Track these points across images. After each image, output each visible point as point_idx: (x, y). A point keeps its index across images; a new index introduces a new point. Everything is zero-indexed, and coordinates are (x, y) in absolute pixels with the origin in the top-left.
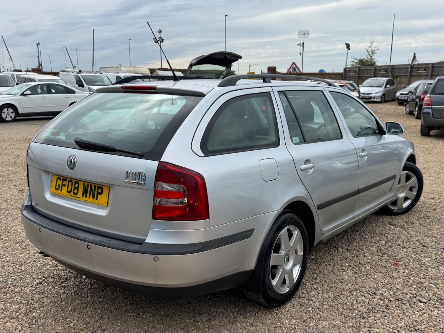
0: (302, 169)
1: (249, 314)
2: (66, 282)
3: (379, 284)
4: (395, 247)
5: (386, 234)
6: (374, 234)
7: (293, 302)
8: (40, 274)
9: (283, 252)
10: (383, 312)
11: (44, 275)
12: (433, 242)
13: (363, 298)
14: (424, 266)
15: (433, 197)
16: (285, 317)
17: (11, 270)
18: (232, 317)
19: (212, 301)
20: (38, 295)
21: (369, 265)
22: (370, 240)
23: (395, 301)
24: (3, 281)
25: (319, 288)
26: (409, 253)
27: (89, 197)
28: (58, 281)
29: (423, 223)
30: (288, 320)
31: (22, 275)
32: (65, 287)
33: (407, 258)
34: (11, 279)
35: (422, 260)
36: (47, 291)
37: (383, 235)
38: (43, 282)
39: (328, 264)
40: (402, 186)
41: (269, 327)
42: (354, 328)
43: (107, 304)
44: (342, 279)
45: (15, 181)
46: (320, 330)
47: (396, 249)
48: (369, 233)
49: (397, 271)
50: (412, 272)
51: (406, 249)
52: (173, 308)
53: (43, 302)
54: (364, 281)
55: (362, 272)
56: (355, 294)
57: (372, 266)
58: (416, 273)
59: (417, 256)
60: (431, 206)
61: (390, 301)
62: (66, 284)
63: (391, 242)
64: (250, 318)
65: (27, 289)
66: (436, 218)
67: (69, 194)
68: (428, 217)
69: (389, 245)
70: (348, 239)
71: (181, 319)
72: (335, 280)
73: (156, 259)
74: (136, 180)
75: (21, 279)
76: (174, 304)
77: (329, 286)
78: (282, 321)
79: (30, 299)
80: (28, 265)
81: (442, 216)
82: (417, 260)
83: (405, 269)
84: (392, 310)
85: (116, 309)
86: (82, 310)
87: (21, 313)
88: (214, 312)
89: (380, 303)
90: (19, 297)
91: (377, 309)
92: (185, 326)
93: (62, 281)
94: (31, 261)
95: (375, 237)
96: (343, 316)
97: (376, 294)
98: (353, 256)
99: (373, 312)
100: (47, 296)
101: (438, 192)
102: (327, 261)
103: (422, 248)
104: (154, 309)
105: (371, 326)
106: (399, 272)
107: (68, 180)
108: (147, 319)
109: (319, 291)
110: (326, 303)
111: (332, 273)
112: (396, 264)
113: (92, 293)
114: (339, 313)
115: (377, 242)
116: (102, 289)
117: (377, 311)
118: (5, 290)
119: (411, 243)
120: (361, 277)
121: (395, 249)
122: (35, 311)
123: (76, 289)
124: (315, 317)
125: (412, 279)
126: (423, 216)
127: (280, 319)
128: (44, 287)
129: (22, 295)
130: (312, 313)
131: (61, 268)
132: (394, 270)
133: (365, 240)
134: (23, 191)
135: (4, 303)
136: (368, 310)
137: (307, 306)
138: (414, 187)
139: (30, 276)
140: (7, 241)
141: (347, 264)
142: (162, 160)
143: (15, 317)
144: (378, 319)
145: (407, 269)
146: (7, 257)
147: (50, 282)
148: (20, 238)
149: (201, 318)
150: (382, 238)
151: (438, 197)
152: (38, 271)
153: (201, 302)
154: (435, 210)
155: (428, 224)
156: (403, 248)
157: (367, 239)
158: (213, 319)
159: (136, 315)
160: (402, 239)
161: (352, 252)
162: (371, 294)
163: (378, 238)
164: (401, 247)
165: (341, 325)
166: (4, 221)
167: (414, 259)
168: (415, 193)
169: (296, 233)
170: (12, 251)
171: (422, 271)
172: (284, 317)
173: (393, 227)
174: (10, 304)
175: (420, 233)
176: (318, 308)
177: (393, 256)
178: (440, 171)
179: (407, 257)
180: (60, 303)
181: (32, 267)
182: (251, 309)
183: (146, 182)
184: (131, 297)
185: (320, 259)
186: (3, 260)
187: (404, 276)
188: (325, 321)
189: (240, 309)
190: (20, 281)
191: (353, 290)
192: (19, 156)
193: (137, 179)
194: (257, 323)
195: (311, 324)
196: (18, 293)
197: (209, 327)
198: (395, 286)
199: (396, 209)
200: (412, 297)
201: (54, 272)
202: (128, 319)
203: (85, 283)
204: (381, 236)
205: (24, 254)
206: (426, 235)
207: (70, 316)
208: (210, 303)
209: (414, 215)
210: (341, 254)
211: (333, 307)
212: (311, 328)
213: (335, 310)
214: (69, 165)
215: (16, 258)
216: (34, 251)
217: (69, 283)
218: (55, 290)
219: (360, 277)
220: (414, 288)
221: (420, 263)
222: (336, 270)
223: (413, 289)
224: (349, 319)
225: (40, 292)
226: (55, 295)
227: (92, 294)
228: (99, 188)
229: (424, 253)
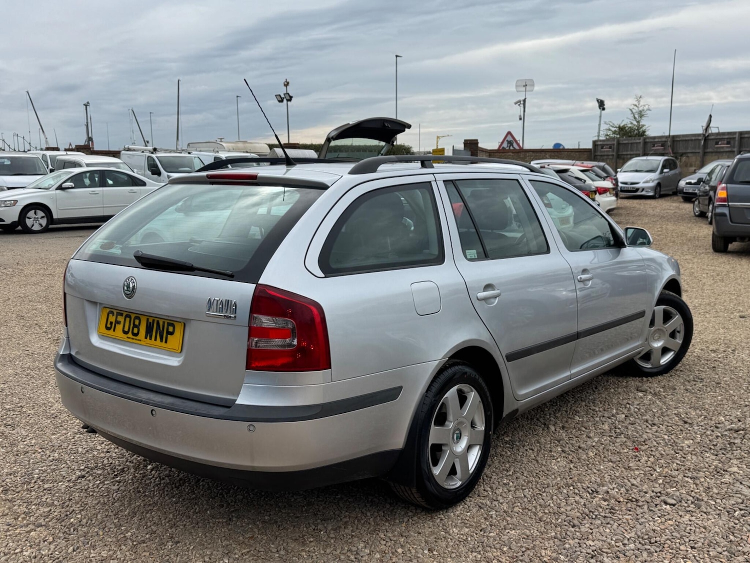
0: (479, 298)
1: (399, 520)
2: (122, 474)
3: (605, 477)
4: (639, 424)
5: (629, 404)
6: (609, 405)
7: (467, 503)
8: (82, 463)
9: (450, 425)
10: (605, 517)
11: (88, 465)
12: (701, 416)
13: (577, 498)
14: (681, 453)
15: (715, 349)
16: (454, 524)
17: (38, 457)
18: (373, 524)
19: (343, 501)
20: (78, 494)
21: (594, 450)
22: (601, 413)
23: (627, 503)
24: (26, 474)
25: (511, 484)
26: (660, 433)
27: (156, 340)
28: (109, 474)
29: (691, 388)
30: (458, 529)
31: (55, 465)
32: (120, 482)
33: (655, 441)
34: (37, 471)
35: (680, 444)
36: (92, 487)
37: (623, 406)
38: (87, 475)
39: (530, 449)
40: (658, 329)
41: (427, 538)
42: (556, 540)
43: (183, 506)
44: (548, 471)
45: (45, 325)
46: (504, 542)
47: (641, 426)
48: (601, 404)
49: (637, 459)
50: (660, 461)
51: (657, 427)
52: (283, 511)
53: (86, 503)
54: (582, 473)
55: (582, 461)
56: (565, 491)
57: (599, 451)
58: (665, 463)
59: (673, 437)
60: (709, 362)
61: (619, 502)
62: (122, 478)
63: (635, 417)
64: (400, 526)
65: (62, 485)
66: (714, 381)
68: (701, 379)
69: (630, 420)
70: (567, 412)
71: (294, 527)
72: (538, 472)
73: (251, 428)
74: (222, 312)
75: (54, 470)
76: (285, 507)
77: (526, 481)
78: (448, 529)
79: (67, 499)
80: (64, 450)
81: (724, 377)
82: (671, 443)
83: (650, 456)
84: (619, 514)
85: (197, 513)
86: (144, 514)
87: (52, 519)
88: (345, 517)
89: (602, 505)
90: (49, 497)
91: (596, 513)
92: (299, 536)
93: (116, 473)
94: (69, 445)
95: (610, 410)
96: (542, 523)
97: (597, 492)
98: (570, 437)
99: (589, 518)
100: (92, 495)
101: (726, 341)
102: (528, 445)
103: (682, 426)
104: (255, 513)
105: (583, 537)
106: (639, 460)
108: (242, 526)
109: (511, 487)
110: (519, 504)
111: (534, 462)
112: (636, 449)
113: (160, 490)
114: (537, 518)
115: (612, 416)
116: (177, 485)
117: (596, 516)
118: (29, 487)
119: (666, 418)
120: (578, 467)
121: (638, 427)
122: (74, 515)
123: (137, 485)
124: (499, 524)
125: (658, 471)
126: (694, 378)
127: (445, 527)
128: (88, 482)
129: (54, 493)
130: (496, 519)
131: (114, 455)
132: (632, 458)
133: (593, 414)
134: (58, 341)
135: (26, 504)
136: (582, 514)
137: (488, 508)
138: (679, 332)
139: (67, 466)
140: (31, 416)
141: (560, 449)
142: (260, 282)
143: (43, 524)
144: (596, 527)
145: (652, 456)
146: (32, 438)
147: (98, 474)
148: (52, 412)
149: (326, 525)
150: (621, 411)
151: (723, 349)
152: (80, 459)
153: (327, 503)
154: (714, 369)
155: (699, 390)
156: (653, 425)
157: (596, 412)
158: (343, 527)
159: (226, 521)
160: (653, 412)
161: (569, 431)
162: (591, 492)
163: (615, 411)
164: (649, 424)
165: (537, 535)
166: (27, 387)
167: (667, 441)
168: (679, 341)
169: (473, 396)
170: (40, 430)
171: (677, 459)
172: (452, 524)
173: (641, 394)
174: (36, 505)
175: (684, 403)
176: (505, 512)
177: (634, 438)
178: (734, 308)
179: (656, 439)
180: (112, 504)
181: (71, 453)
182: (403, 513)
183: (237, 315)
184: (221, 496)
185: (519, 442)
186: (25, 443)
187: (647, 467)
188: (514, 529)
189: (386, 512)
190: (51, 474)
191: (563, 487)
192: (53, 287)
193: (224, 311)
194: (410, 532)
195: (492, 534)
196: (49, 490)
197: (335, 538)
198: (629, 481)
199: (649, 366)
200: (654, 497)
201: (104, 461)
202: (214, 527)
203: (151, 477)
204: (619, 408)
205: (59, 435)
206: (692, 406)
207: (127, 522)
208: (341, 505)
209: (679, 376)
210: (552, 434)
211: (529, 510)
212: (491, 540)
213: (532, 514)
214: (126, 292)
215: (46, 440)
216: (73, 430)
217: (127, 477)
218: (105, 486)
219: (576, 468)
220: (659, 484)
221: (676, 447)
222: (541, 457)
223: (657, 485)
224: (551, 527)
225: (82, 490)
226: (104, 493)
227: (161, 492)
228: (169, 324)
229: (684, 433)
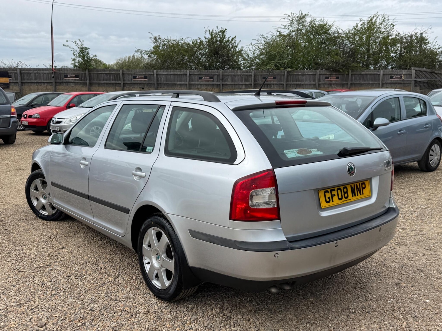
67: (341, 201)
107: (336, 189)
